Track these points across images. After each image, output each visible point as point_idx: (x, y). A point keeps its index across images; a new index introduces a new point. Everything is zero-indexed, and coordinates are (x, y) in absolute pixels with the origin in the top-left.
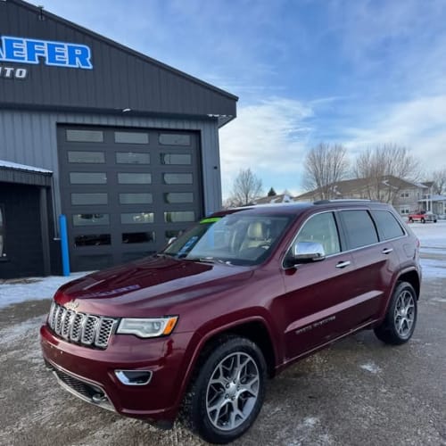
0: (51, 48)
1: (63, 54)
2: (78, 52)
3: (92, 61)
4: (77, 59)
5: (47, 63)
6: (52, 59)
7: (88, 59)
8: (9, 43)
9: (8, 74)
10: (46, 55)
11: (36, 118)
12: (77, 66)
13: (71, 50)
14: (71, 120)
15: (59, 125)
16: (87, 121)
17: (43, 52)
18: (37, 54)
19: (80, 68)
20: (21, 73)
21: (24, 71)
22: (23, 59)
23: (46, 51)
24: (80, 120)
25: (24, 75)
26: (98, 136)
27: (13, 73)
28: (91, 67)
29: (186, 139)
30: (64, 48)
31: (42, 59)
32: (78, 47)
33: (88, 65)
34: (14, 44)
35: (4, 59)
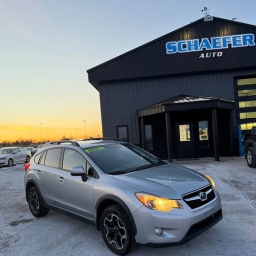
0: (234, 39)
1: (240, 41)
2: (248, 38)
3: (255, 41)
4: (247, 42)
5: (232, 47)
6: (235, 44)
7: (253, 41)
8: (214, 40)
9: (214, 56)
10: (232, 43)
11: (224, 76)
12: (247, 45)
13: (244, 38)
15: (234, 77)
16: (250, 73)
17: (230, 42)
18: (227, 43)
19: (249, 46)
20: (220, 54)
21: (221, 53)
22: (221, 47)
23: (232, 41)
25: (221, 55)
27: (216, 55)
28: (255, 44)
30: (240, 37)
31: (230, 45)
32: (248, 36)
33: (253, 44)
34: (217, 40)
35: (212, 48)
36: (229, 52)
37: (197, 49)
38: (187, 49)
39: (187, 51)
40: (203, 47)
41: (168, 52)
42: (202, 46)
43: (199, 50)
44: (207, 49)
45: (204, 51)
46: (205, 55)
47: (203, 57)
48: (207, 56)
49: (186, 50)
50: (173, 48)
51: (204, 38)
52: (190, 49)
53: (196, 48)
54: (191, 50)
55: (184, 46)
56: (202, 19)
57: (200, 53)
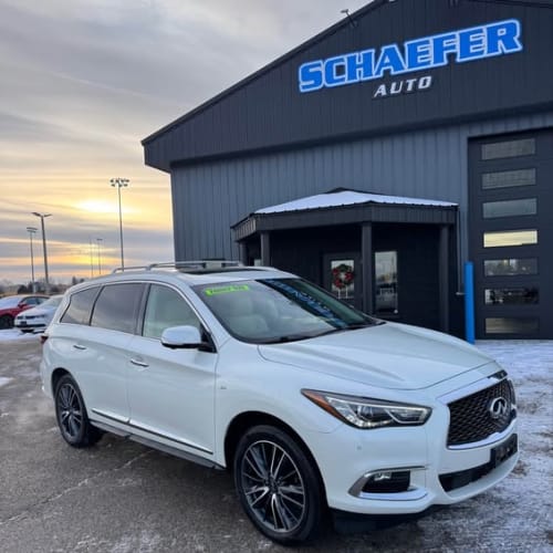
0: (464, 38)
1: (480, 42)
2: (502, 32)
4: (500, 43)
5: (458, 60)
6: (465, 52)
7: (516, 39)
8: (413, 48)
9: (410, 88)
10: (457, 50)
11: (442, 137)
12: (500, 52)
13: (492, 33)
14: (488, 130)
15: (471, 140)
16: (513, 126)
17: (453, 47)
18: (445, 53)
19: (503, 54)
20: (425, 83)
21: (429, 78)
22: (428, 63)
23: (458, 44)
24: (500, 129)
25: (428, 84)
27: (416, 84)
28: (520, 48)
30: (482, 33)
31: (452, 57)
32: (502, 24)
33: (516, 47)
34: (419, 47)
35: (406, 69)
36: (451, 74)
37: (371, 75)
38: (346, 76)
39: (346, 82)
40: (383, 69)
41: (304, 87)
42: (382, 65)
43: (374, 77)
44: (393, 73)
45: (387, 79)
46: (388, 89)
47: (384, 93)
48: (393, 91)
49: (343, 80)
51: (387, 44)
52: (352, 75)
53: (368, 72)
54: (355, 78)
55: (340, 70)
57: (375, 83)
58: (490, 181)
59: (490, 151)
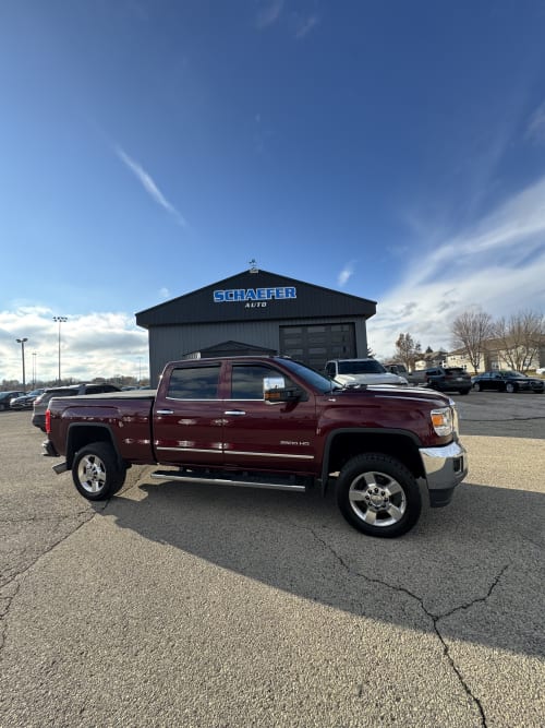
0: (277, 291)
1: (283, 293)
2: (290, 291)
4: (290, 294)
5: (276, 298)
6: (278, 296)
7: (295, 293)
8: (259, 291)
10: (275, 294)
11: (270, 324)
12: (289, 298)
13: (287, 290)
14: (286, 324)
15: (280, 327)
16: (294, 323)
18: (271, 295)
19: (291, 298)
22: (265, 298)
23: (275, 292)
24: (290, 323)
26: (299, 330)
28: (296, 297)
29: (346, 328)
30: (283, 290)
31: (273, 297)
32: (290, 289)
33: (294, 296)
34: (262, 291)
35: (257, 299)
36: (272, 303)
37: (243, 299)
38: (234, 298)
39: (234, 300)
40: (248, 297)
41: (216, 300)
43: (245, 300)
44: (252, 299)
45: (250, 301)
49: (232, 299)
50: (220, 297)
51: (250, 288)
52: (236, 298)
53: (242, 297)
55: (231, 295)
56: (248, 272)
57: (246, 302)
58: (288, 342)
59: (287, 331)
